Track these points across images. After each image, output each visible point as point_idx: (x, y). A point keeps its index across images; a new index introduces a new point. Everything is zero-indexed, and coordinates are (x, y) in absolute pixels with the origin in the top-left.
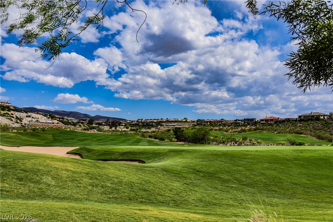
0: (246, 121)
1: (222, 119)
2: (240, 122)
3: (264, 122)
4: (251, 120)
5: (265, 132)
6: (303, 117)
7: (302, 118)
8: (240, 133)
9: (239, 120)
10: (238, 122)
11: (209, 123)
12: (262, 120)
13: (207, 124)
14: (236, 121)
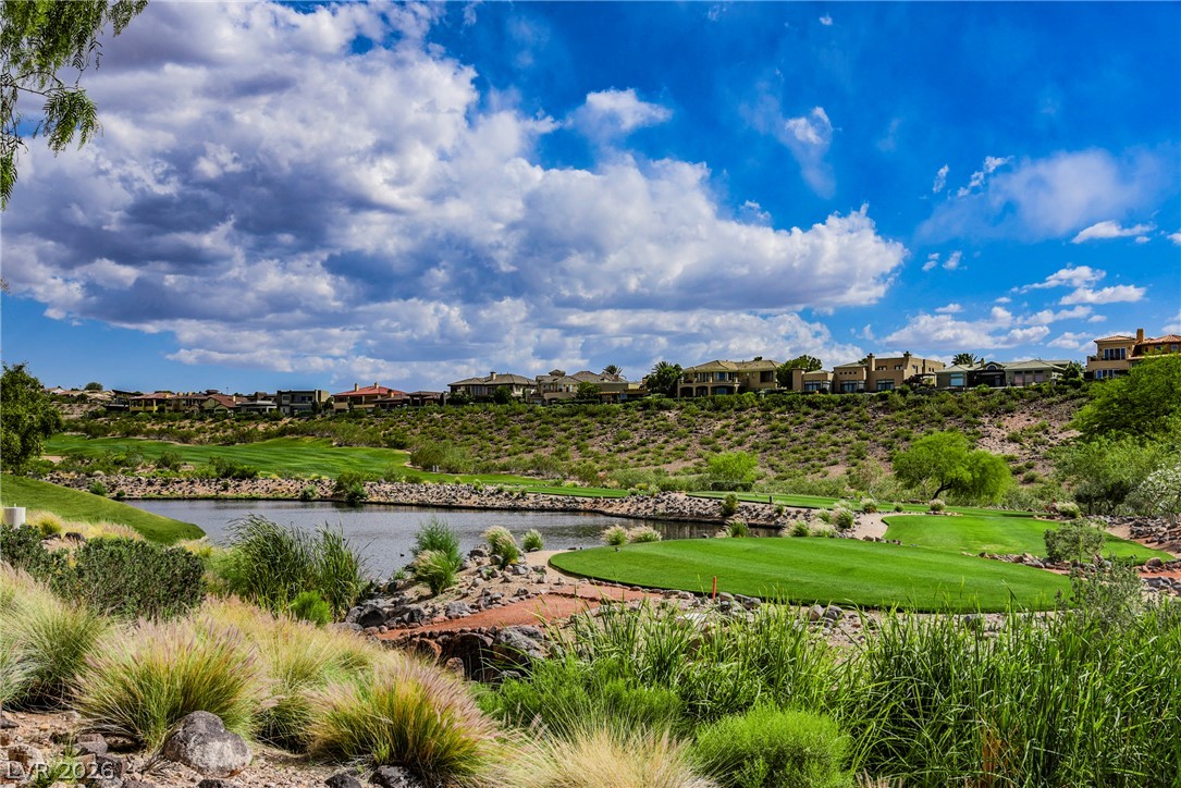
0: (284, 402)
1: (209, 393)
2: (270, 402)
3: (344, 405)
4: (303, 399)
5: (308, 440)
6: (463, 389)
7: (459, 392)
8: (228, 445)
9: (266, 398)
10: (259, 402)
11: (156, 408)
12: (340, 399)
13: (149, 408)
14: (252, 400)
